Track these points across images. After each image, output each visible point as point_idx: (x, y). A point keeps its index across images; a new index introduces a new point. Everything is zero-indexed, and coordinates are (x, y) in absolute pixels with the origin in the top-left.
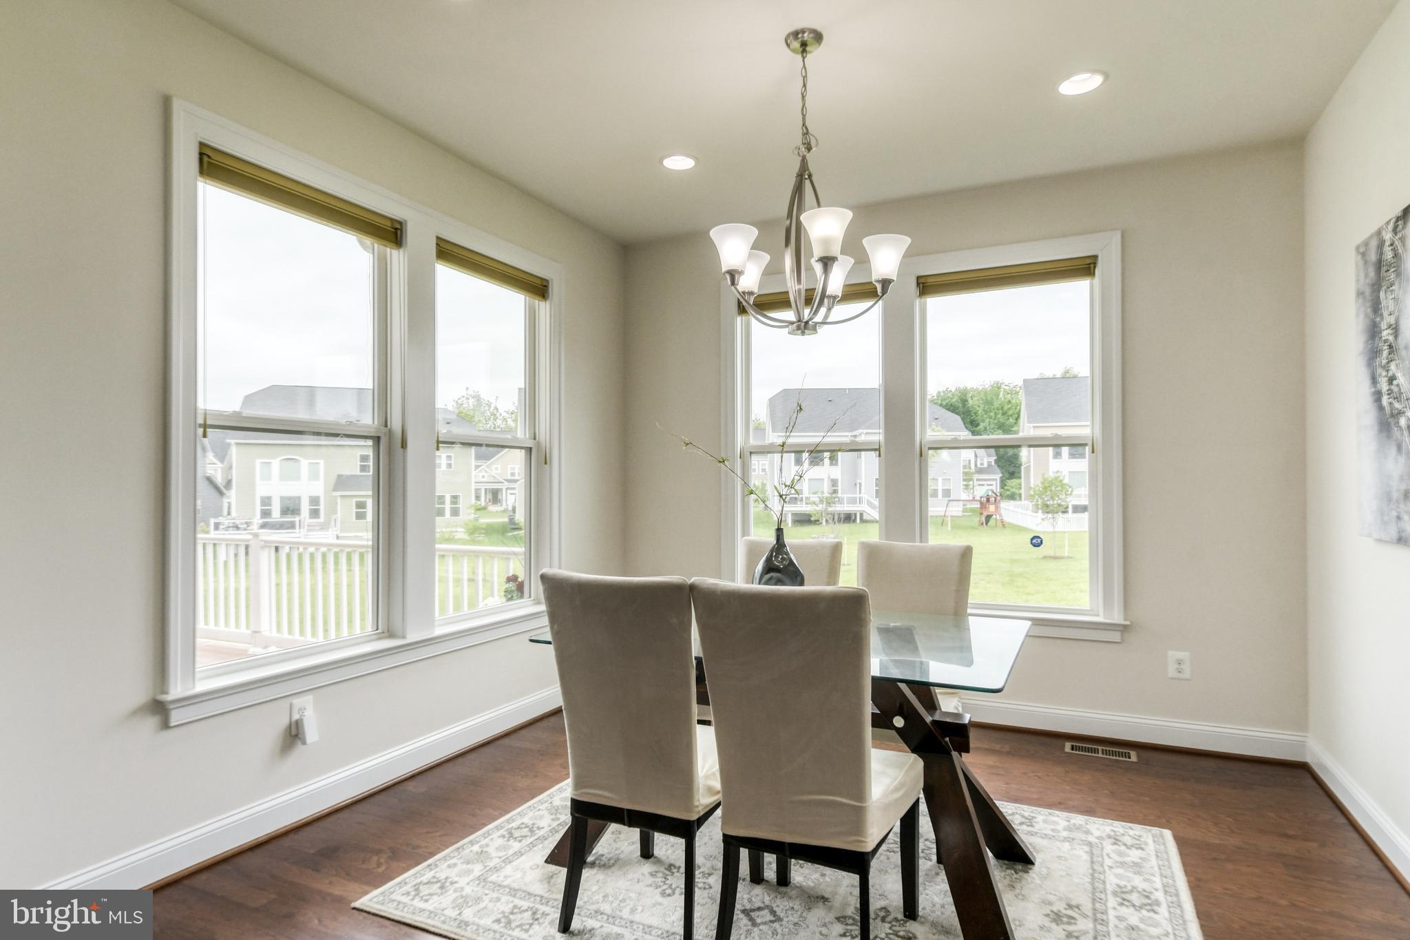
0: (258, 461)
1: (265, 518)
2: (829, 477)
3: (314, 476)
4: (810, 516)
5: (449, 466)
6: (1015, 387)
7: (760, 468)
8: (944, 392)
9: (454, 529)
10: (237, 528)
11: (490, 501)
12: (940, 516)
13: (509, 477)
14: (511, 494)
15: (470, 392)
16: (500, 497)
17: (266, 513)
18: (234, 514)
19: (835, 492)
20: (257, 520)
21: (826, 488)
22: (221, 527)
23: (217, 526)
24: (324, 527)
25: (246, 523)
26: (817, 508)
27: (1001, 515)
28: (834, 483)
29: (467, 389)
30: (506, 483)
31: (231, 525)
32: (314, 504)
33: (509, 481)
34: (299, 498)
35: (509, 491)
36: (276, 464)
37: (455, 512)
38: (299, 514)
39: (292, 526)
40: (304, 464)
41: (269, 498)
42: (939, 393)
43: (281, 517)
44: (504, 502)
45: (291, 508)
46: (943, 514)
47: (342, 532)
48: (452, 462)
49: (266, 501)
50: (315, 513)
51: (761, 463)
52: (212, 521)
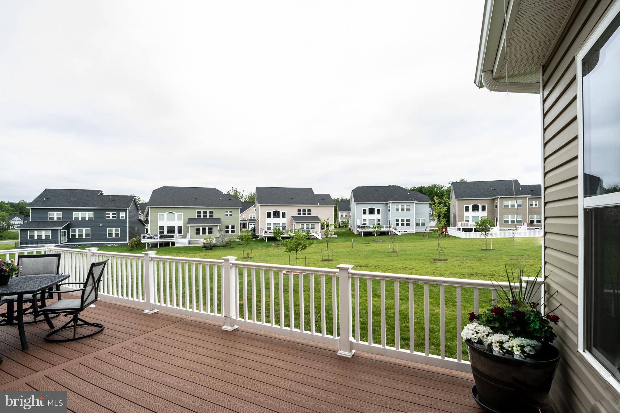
0: (159, 214)
1: (161, 234)
2: (377, 219)
3: (179, 219)
4: (372, 233)
5: (231, 215)
6: (441, 186)
7: (345, 215)
8: (413, 188)
9: (235, 238)
10: (151, 238)
11: (242, 227)
12: (423, 233)
13: (250, 219)
14: (250, 225)
15: (234, 189)
16: (246, 226)
17: (162, 232)
18: (149, 232)
19: (379, 224)
20: (159, 235)
21: (376, 222)
22: (145, 237)
23: (144, 237)
24: (184, 237)
25: (155, 236)
26: (375, 230)
27: (447, 232)
28: (379, 220)
29: (233, 188)
30: (249, 221)
31: (149, 236)
32: (180, 228)
33: (249, 220)
34: (174, 227)
35: (249, 224)
36: (165, 214)
37: (233, 232)
38: (174, 232)
39: (172, 237)
40: (176, 214)
41: (163, 227)
42: (411, 188)
43: (167, 234)
44: (248, 228)
45: (171, 230)
46: (424, 232)
47: (190, 239)
48: (232, 214)
49: (162, 228)
50: (180, 232)
51: (345, 213)
52: (142, 235)
